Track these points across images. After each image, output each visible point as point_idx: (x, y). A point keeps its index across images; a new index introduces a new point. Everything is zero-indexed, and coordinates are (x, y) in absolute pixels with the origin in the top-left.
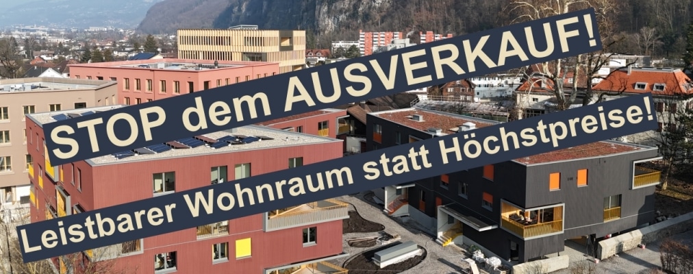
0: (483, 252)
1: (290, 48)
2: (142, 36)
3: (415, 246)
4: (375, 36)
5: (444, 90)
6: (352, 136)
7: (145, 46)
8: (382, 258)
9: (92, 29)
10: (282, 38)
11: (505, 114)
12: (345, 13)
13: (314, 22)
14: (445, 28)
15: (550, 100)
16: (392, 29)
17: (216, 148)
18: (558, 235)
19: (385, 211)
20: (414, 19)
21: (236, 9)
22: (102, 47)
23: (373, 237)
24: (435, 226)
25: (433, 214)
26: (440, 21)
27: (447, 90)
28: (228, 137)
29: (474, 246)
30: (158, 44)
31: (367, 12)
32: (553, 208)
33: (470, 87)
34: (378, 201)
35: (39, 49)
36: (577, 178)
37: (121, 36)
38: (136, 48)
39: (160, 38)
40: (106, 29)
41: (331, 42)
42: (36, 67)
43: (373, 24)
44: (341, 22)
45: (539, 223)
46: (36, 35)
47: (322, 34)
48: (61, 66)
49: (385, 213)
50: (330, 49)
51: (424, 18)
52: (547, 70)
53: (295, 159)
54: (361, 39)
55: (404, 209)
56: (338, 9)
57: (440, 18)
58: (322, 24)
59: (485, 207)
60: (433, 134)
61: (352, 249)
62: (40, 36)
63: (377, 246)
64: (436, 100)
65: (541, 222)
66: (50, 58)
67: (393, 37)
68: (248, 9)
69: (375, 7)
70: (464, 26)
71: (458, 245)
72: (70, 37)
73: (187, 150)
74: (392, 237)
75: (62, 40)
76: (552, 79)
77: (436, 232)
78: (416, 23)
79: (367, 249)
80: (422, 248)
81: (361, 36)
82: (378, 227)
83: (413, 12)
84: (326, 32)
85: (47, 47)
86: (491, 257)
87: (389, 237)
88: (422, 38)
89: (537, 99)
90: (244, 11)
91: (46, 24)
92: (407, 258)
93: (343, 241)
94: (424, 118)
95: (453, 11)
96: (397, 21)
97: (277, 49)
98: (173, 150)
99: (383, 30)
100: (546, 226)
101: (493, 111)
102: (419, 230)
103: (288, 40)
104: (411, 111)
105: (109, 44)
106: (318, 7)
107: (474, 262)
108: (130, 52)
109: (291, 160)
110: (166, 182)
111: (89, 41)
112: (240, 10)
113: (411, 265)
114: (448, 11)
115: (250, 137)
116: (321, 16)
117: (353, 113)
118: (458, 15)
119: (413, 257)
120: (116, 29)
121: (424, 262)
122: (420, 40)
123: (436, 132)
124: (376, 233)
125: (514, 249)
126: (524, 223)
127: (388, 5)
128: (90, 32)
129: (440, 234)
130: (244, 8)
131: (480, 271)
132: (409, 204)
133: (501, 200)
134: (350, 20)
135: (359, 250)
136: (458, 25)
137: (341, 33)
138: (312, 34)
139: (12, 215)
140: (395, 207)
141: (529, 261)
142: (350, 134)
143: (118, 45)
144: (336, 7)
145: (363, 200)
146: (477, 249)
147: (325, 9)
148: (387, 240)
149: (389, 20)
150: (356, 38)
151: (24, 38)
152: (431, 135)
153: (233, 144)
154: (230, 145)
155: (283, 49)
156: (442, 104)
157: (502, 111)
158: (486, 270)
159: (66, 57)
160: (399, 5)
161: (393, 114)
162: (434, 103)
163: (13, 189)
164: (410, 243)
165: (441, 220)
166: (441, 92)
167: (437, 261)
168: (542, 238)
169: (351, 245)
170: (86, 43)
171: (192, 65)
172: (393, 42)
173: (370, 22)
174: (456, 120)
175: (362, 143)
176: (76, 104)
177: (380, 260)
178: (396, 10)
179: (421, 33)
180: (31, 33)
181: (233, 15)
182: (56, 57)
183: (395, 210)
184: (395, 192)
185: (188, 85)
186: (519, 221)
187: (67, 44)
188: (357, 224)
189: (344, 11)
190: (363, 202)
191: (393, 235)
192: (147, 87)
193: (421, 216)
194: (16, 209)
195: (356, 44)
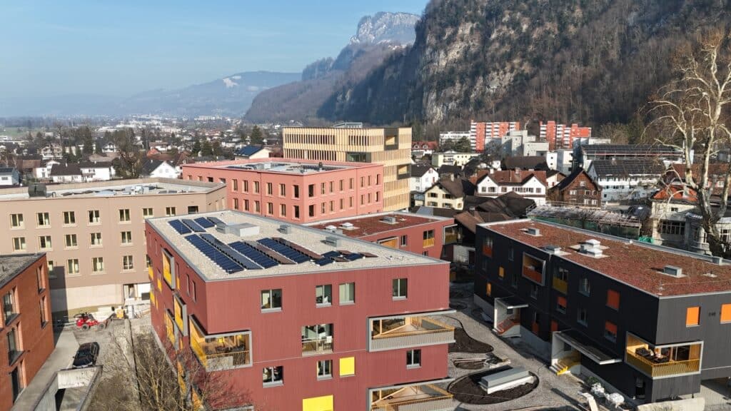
0: (603, 386)
1: (395, 147)
2: (248, 125)
3: (527, 373)
4: (488, 127)
5: (566, 193)
6: (460, 244)
7: (251, 137)
8: (490, 383)
9: (201, 118)
10: (387, 137)
11: (637, 225)
12: (456, 100)
13: (420, 111)
14: (569, 117)
15: (693, 211)
16: (508, 119)
17: (321, 265)
18: (694, 375)
19: (494, 330)
20: (533, 106)
21: (340, 97)
22: (211, 137)
23: (480, 359)
24: (549, 350)
25: (548, 339)
26: (564, 109)
27: (569, 192)
28: (332, 252)
29: (594, 378)
30: (264, 135)
31: (480, 98)
32: (689, 346)
33: (597, 189)
34: (487, 318)
35: (153, 140)
36: (720, 313)
37: (228, 125)
38: (243, 140)
39: (266, 128)
40: (214, 118)
41: (439, 134)
42: (152, 161)
43: (486, 112)
44: (451, 110)
45: (672, 361)
46: (151, 125)
47: (429, 123)
48: (174, 159)
49: (493, 333)
50: (438, 140)
51: (545, 106)
52: (691, 179)
53: (399, 280)
54: (472, 130)
55: (515, 330)
56: (448, 96)
57: (563, 105)
58: (429, 113)
59: (608, 337)
60: (550, 253)
61: (458, 370)
62: (154, 125)
63: (485, 369)
64: (555, 206)
65: (674, 359)
66: (164, 149)
67: (509, 128)
68: (352, 97)
69: (489, 94)
70: (592, 113)
71: (575, 375)
72: (181, 126)
73: (294, 265)
74: (501, 361)
75: (173, 130)
76: (695, 190)
77: (550, 358)
78: (535, 111)
79: (473, 371)
80: (533, 375)
81: (472, 127)
82: (487, 349)
83: (532, 98)
84: (434, 122)
85: (161, 137)
86: (612, 393)
87: (498, 360)
88: (542, 129)
89: (676, 209)
90: (348, 99)
91: (159, 113)
92: (517, 385)
93: (449, 361)
94: (541, 232)
95: (579, 98)
96: (513, 109)
97: (381, 148)
98: (280, 265)
99: (498, 119)
100: (681, 364)
101: (622, 221)
102: (531, 354)
103: (393, 139)
104: (526, 223)
105: (217, 134)
106: (425, 94)
107: (592, 398)
108: (237, 143)
109: (395, 281)
110: (273, 297)
111: (198, 131)
112: (344, 98)
113: (521, 393)
114: (574, 96)
115: (354, 254)
116: (429, 102)
117: (461, 221)
118: (585, 101)
119: (524, 384)
120: (223, 118)
121: (535, 391)
122: (540, 131)
123: (554, 251)
124: (484, 354)
125: (640, 386)
126: (654, 359)
127: (504, 90)
128: (199, 121)
129: (555, 361)
130: (348, 96)
131: (599, 407)
132: (522, 324)
133: (628, 333)
134: (461, 108)
135: (465, 372)
136: (584, 113)
137: (450, 123)
138: (419, 124)
139: (135, 311)
140: (505, 326)
141: (658, 401)
142: (458, 243)
143: (225, 136)
144: (445, 94)
145: (470, 316)
146: (598, 381)
147: (433, 96)
148: (496, 364)
149: (505, 108)
150: (466, 128)
151: (140, 127)
152: (548, 255)
153: (337, 261)
154: (334, 262)
155: (388, 148)
156: (562, 211)
157: (632, 222)
158: (606, 406)
159: (179, 148)
160: (517, 91)
161: (506, 226)
162: (554, 209)
163: (135, 286)
164: (521, 369)
165: (556, 345)
166: (562, 194)
167: (550, 391)
168: (674, 378)
169: (457, 365)
170: (196, 132)
171: (297, 165)
172: (508, 134)
173: (483, 110)
174: (577, 235)
175: (470, 252)
176: (189, 207)
177: (487, 385)
178: (513, 96)
179: (541, 123)
180: (147, 123)
181: (337, 104)
182: (169, 148)
183: (505, 330)
184: (505, 311)
185: (293, 188)
186: (648, 357)
187: (179, 134)
188: (464, 343)
189: (454, 98)
190: (471, 319)
191: (503, 358)
192: (254, 189)
193: (533, 339)
194: (138, 305)
195: (466, 135)
